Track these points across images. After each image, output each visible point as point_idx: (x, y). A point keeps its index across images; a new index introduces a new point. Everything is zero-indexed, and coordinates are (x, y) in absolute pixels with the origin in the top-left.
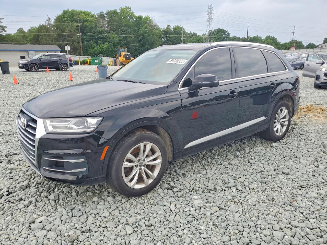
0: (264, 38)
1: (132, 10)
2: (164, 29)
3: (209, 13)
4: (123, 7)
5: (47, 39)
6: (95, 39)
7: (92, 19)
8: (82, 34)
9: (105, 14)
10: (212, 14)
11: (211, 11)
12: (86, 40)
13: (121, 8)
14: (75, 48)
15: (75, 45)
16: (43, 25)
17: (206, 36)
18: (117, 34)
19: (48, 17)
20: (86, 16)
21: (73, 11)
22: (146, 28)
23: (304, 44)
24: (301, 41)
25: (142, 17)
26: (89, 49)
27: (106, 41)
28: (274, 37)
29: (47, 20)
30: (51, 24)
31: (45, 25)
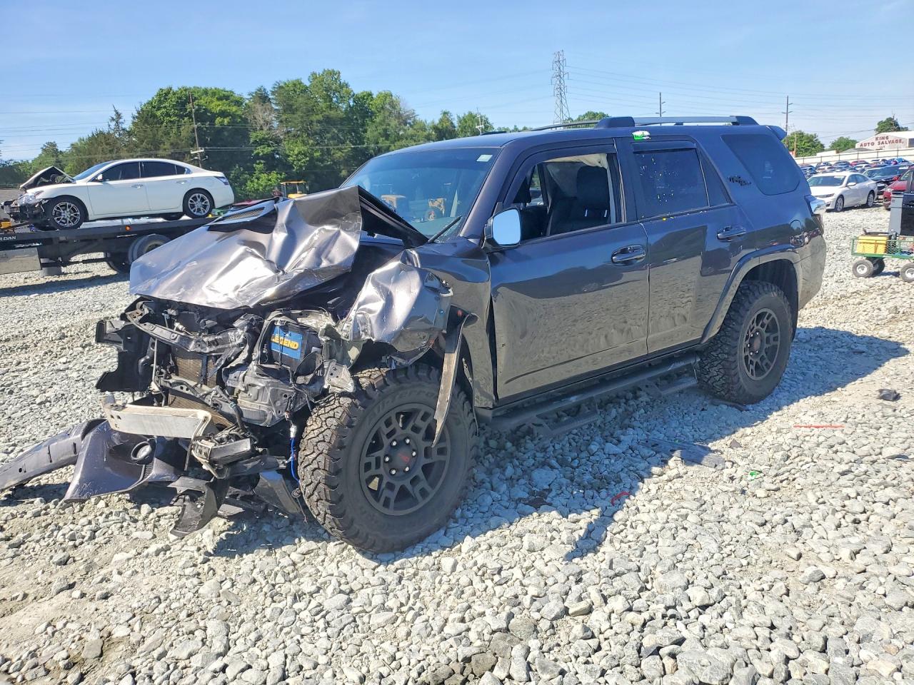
1: (343, 79)
2: (433, 122)
3: (558, 74)
4: (319, 71)
7: (234, 109)
8: (203, 150)
9: (270, 93)
10: (566, 76)
11: (562, 68)
13: (314, 74)
16: (101, 133)
18: (304, 143)
19: (116, 111)
20: (220, 103)
21: (186, 90)
23: (822, 143)
24: (813, 134)
25: (370, 95)
29: (113, 119)
30: (124, 130)
31: (109, 133)
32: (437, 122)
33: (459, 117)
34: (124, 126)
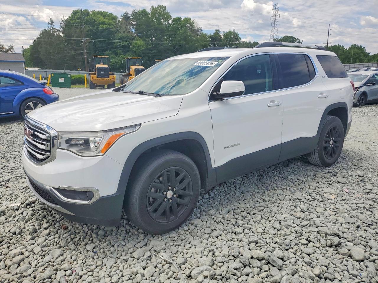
0: (348, 48)
1: (167, 10)
2: (210, 34)
3: (274, 15)
4: (156, 6)
5: (48, 48)
6: (114, 48)
7: (111, 21)
9: (130, 15)
10: (278, 16)
11: (276, 12)
13: (153, 7)
16: (45, 30)
18: (144, 40)
19: (50, 19)
22: (185, 33)
25: (181, 19)
27: (128, 51)
28: (361, 45)
29: (49, 24)
30: (55, 29)
31: (48, 30)
32: (212, 34)
33: (224, 32)
34: (54, 27)
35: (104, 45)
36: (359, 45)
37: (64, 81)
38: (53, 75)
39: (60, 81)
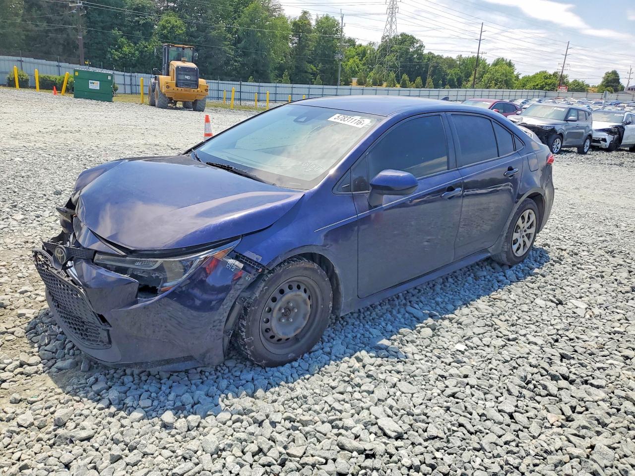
2: (295, 19)
8: (81, 4)
12: (101, 24)
14: (68, 44)
15: (68, 35)
17: (376, 48)
18: (181, 17)
22: (255, 10)
26: (109, 49)
32: (298, 19)
33: (316, 18)
35: (108, 19)
36: (508, 61)
37: (98, 88)
38: (77, 74)
39: (91, 86)
